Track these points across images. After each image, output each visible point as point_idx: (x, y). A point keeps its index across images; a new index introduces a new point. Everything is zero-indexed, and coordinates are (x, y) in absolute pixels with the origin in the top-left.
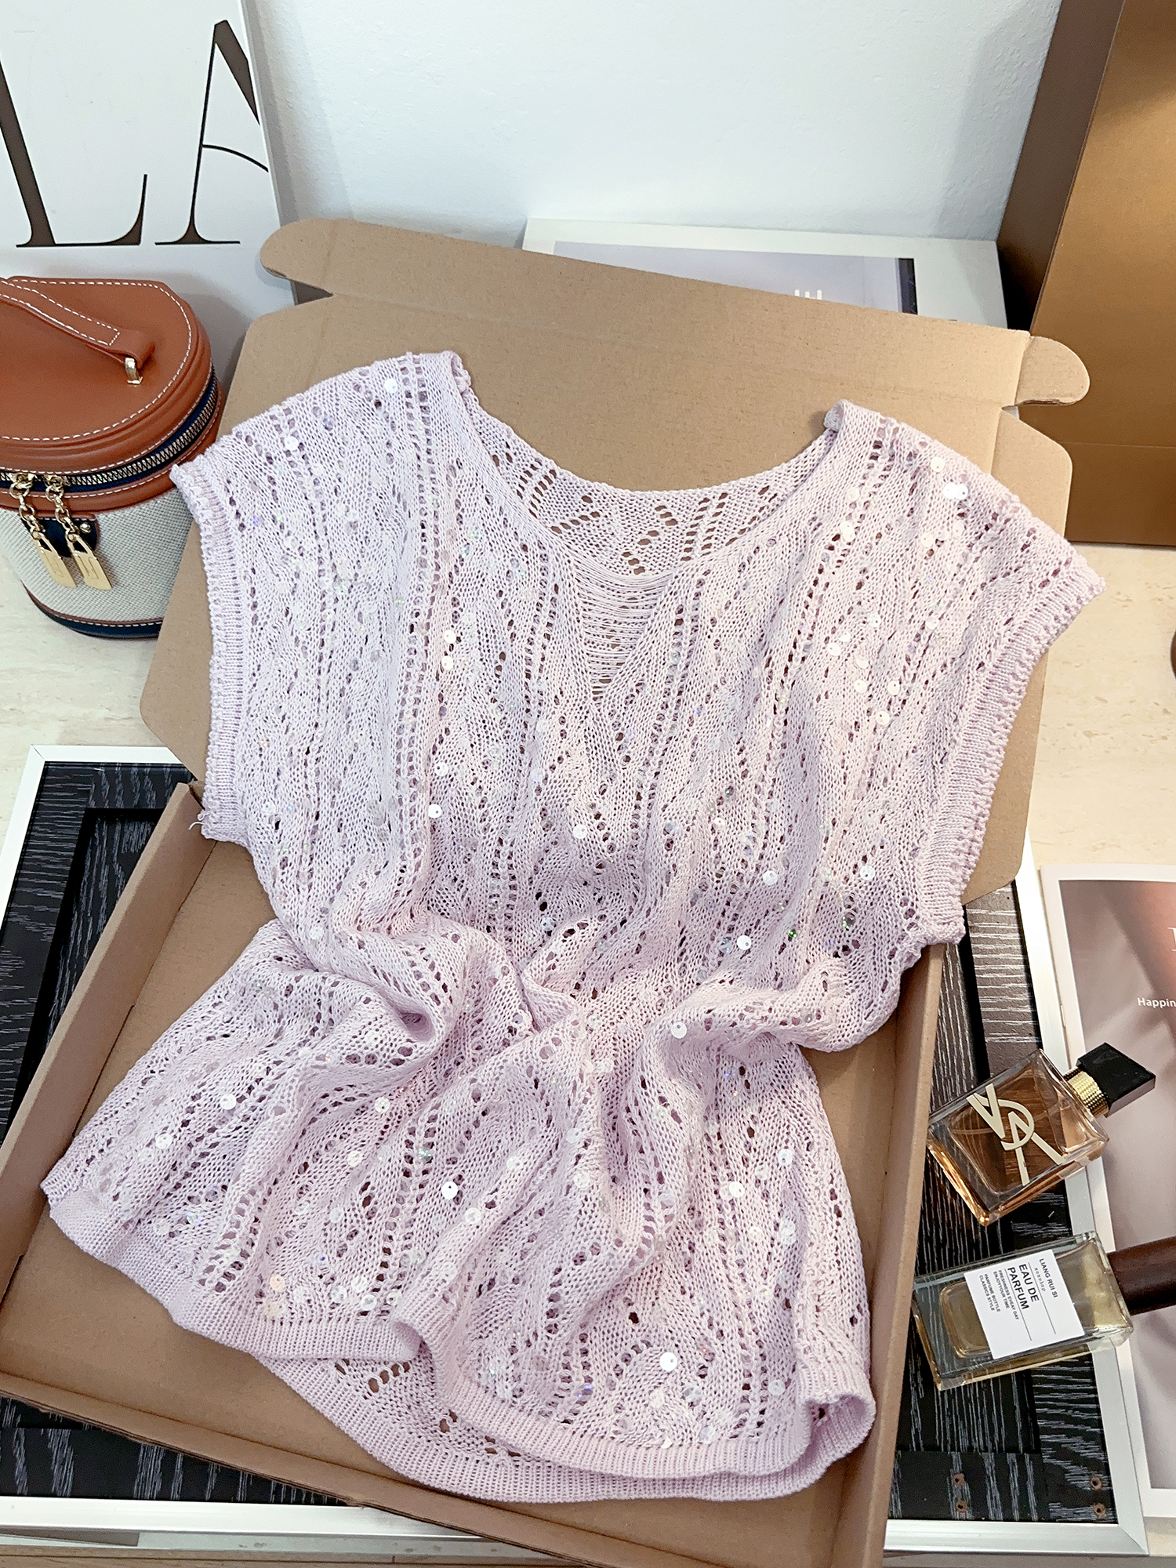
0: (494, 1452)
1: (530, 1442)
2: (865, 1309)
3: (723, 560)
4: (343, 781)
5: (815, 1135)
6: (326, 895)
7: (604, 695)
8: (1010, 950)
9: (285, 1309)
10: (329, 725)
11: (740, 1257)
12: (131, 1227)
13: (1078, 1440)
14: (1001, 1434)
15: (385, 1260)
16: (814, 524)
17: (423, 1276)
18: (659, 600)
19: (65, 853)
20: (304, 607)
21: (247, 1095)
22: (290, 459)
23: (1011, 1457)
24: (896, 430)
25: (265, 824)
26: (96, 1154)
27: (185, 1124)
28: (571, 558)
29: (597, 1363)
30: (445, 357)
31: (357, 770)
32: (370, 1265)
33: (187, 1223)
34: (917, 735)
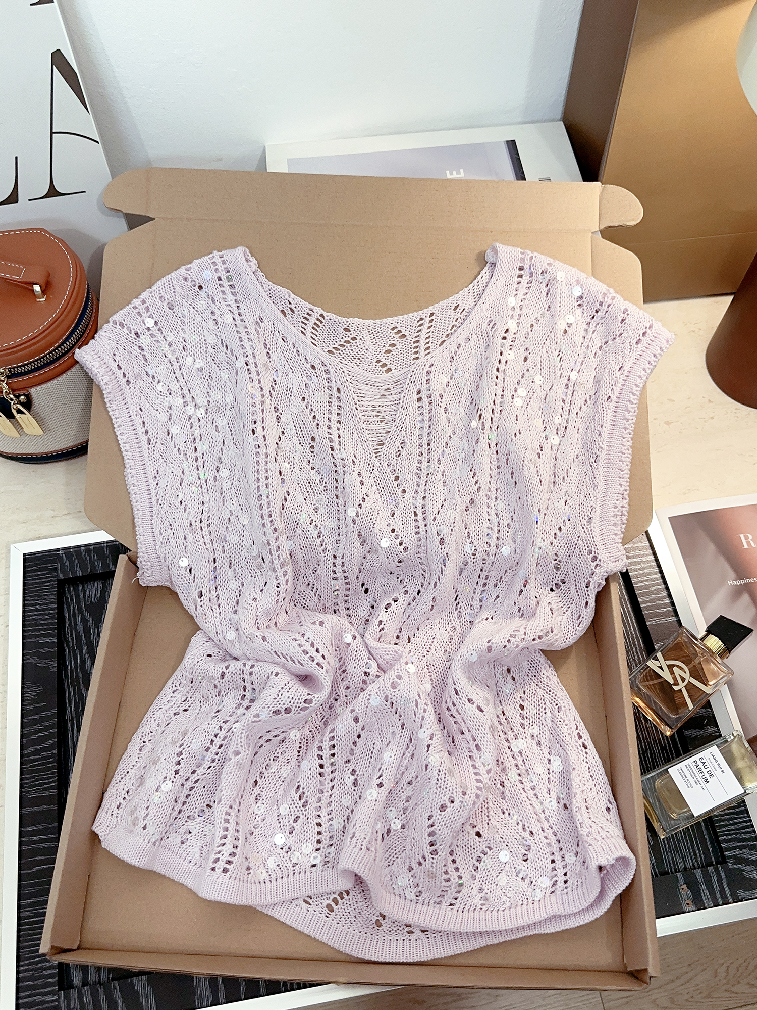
0: (412, 932)
1: (434, 922)
2: (613, 801)
3: (439, 356)
4: (227, 535)
5: (561, 702)
6: (230, 609)
7: (382, 453)
8: (651, 566)
9: (265, 874)
10: (211, 502)
11: (532, 784)
12: (158, 843)
13: (746, 851)
14: (701, 856)
15: (319, 830)
16: (491, 325)
17: (351, 838)
18: (405, 388)
19: (51, 612)
20: (179, 428)
21: (211, 746)
22: (150, 332)
23: (711, 869)
24: (532, 258)
25: (183, 572)
26: (122, 801)
27: (177, 772)
28: (345, 369)
29: (463, 866)
30: (240, 250)
31: (235, 527)
32: (311, 835)
33: (190, 833)
34: (577, 447)
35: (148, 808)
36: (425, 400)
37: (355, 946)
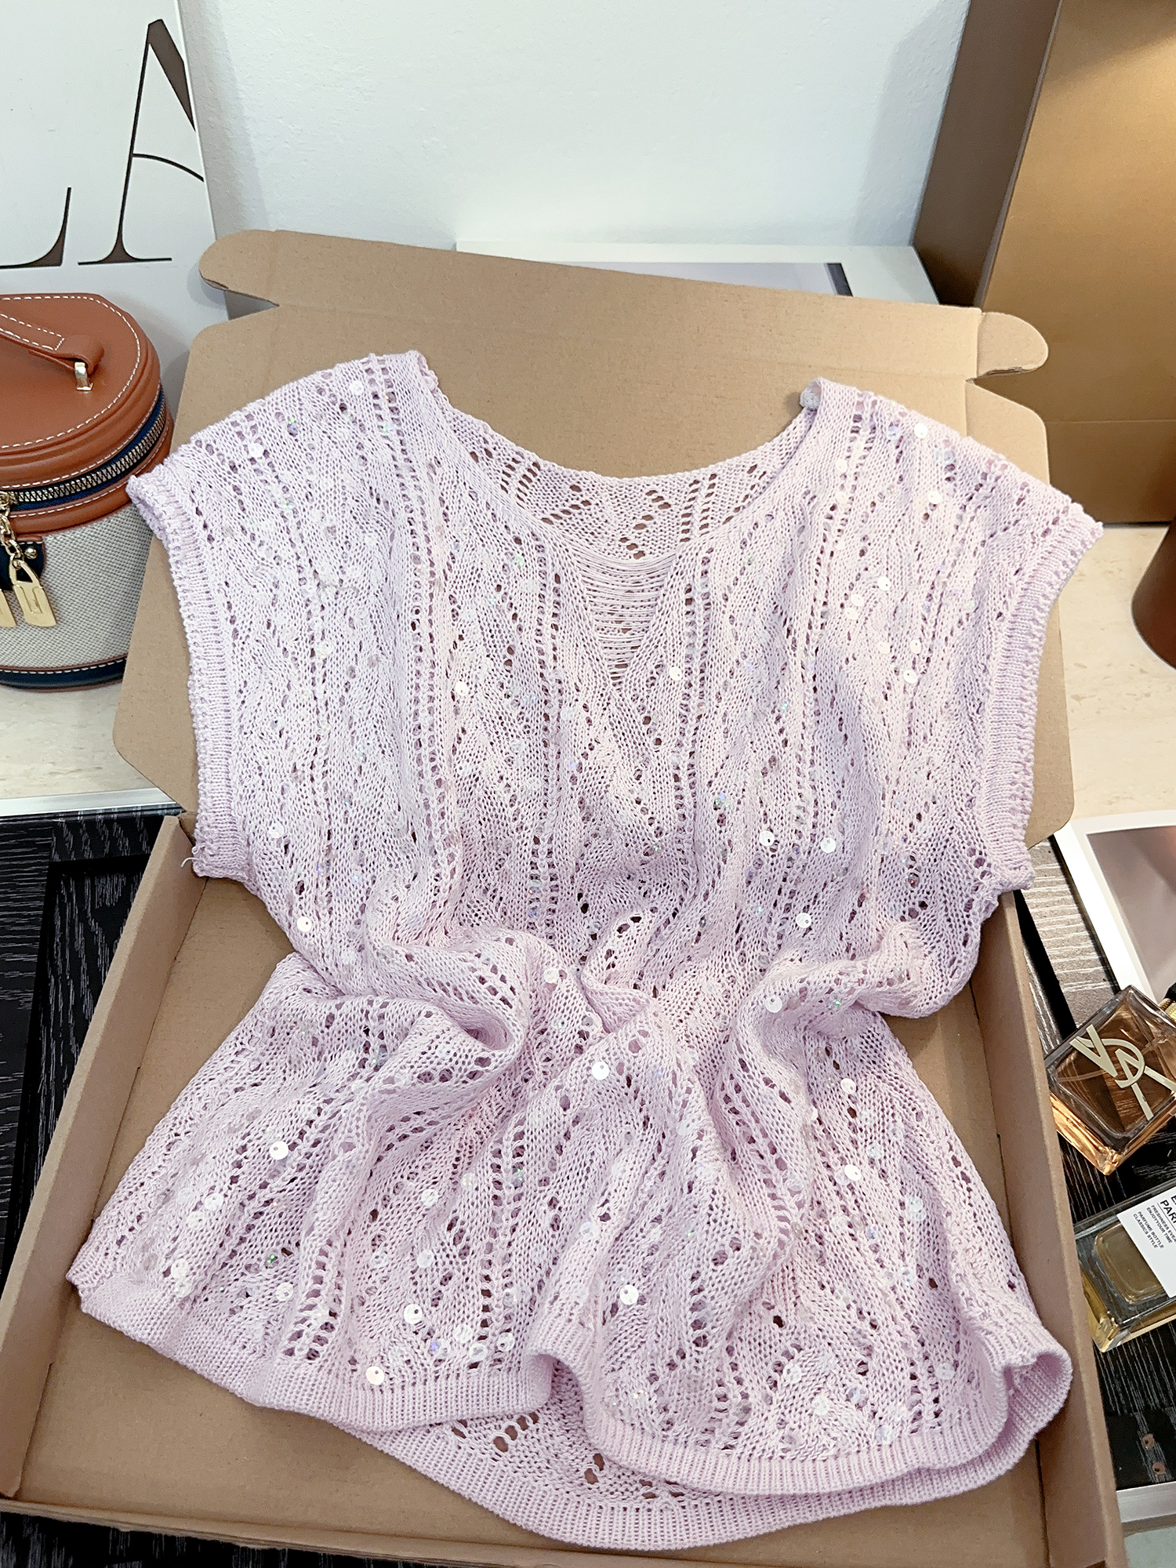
0: (654, 1496)
1: (697, 1475)
2: (1018, 1272)
3: (724, 538)
4: (355, 794)
5: (922, 1105)
6: (350, 918)
7: (624, 680)
8: (1065, 901)
9: (382, 1374)
10: (332, 736)
11: (872, 1242)
12: (187, 1305)
15: (486, 1303)
16: (808, 497)
17: (552, 1303)
18: (666, 581)
19: (32, 913)
20: (289, 617)
21: (299, 1141)
22: (256, 466)
24: (874, 403)
25: (273, 847)
26: (126, 1233)
27: (234, 1180)
28: (569, 547)
29: (750, 1377)
30: (412, 356)
31: (369, 781)
32: (471, 1310)
33: (248, 1296)
34: (947, 690)
35: (175, 1239)
36: (699, 602)
37: (546, 1515)
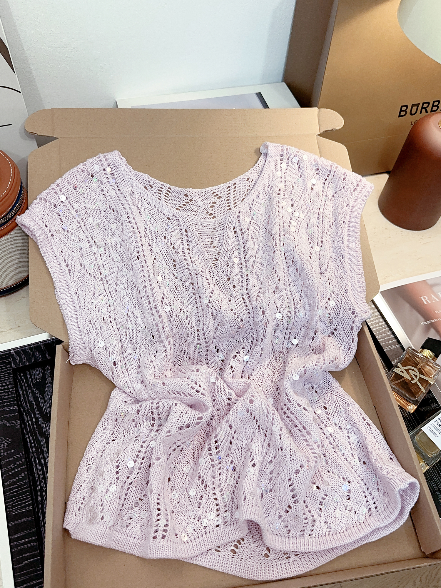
0: (289, 557)
1: (303, 548)
2: (392, 454)
3: (243, 207)
4: (128, 325)
6: (135, 371)
7: (217, 265)
9: (186, 536)
10: (115, 304)
12: (112, 528)
15: (217, 503)
16: (270, 187)
17: (244, 500)
18: (226, 226)
19: (11, 390)
20: (89, 261)
21: (137, 459)
22: (64, 204)
24: (287, 149)
25: (101, 350)
26: (81, 505)
27: (118, 478)
28: (188, 218)
29: (312, 509)
30: (115, 152)
31: (132, 319)
32: (212, 506)
33: (131, 519)
34: (330, 251)
35: (102, 505)
36: (239, 232)
37: (255, 573)
